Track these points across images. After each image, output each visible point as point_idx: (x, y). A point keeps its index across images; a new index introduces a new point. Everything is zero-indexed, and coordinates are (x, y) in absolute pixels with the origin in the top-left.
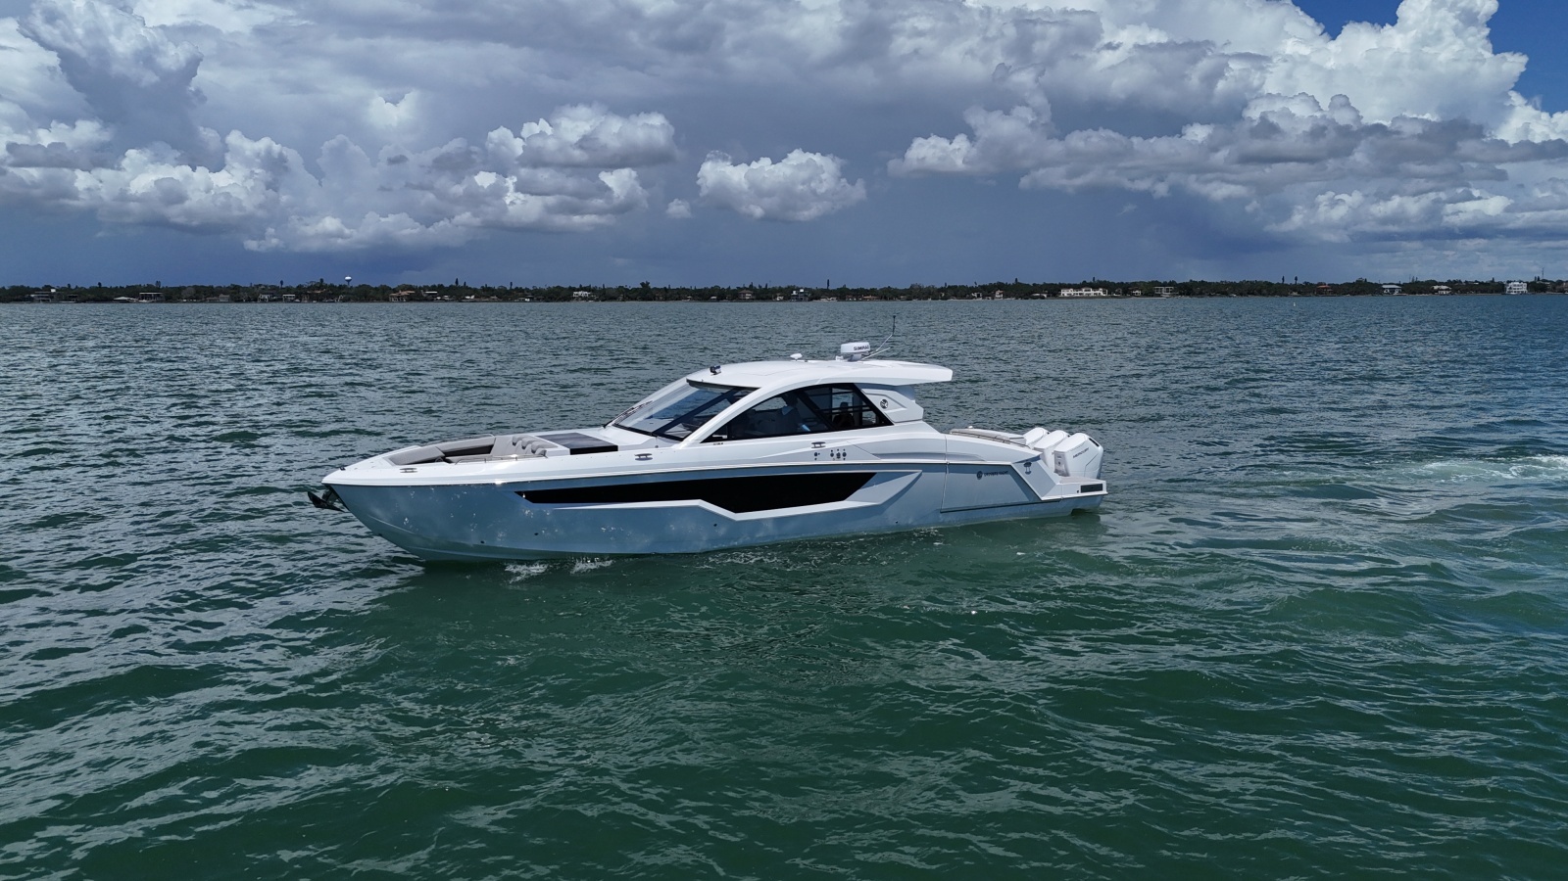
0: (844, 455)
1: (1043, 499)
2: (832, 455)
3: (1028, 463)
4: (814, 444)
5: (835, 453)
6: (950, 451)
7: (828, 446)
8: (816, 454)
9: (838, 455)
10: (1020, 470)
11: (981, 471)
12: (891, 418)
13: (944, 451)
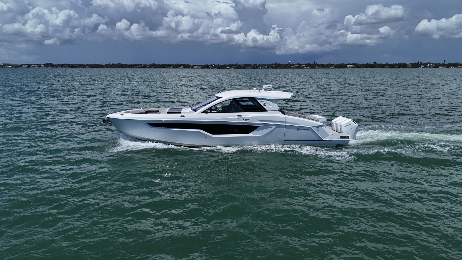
0: (248, 120)
1: (324, 139)
2: (244, 119)
3: (318, 127)
4: (238, 116)
5: (245, 119)
6: (287, 121)
7: (242, 117)
8: (238, 119)
9: (246, 120)
10: (315, 130)
11: (299, 128)
12: (267, 109)
13: (285, 121)
